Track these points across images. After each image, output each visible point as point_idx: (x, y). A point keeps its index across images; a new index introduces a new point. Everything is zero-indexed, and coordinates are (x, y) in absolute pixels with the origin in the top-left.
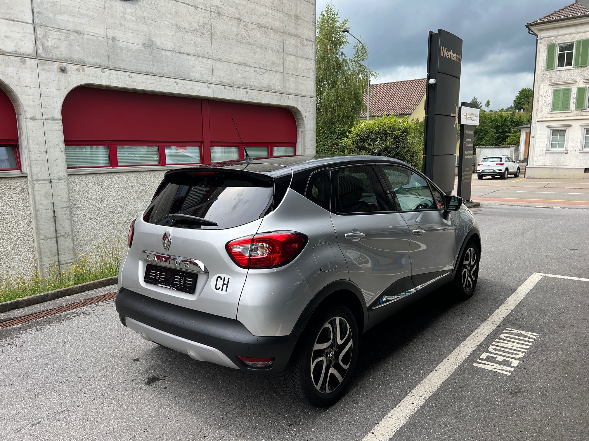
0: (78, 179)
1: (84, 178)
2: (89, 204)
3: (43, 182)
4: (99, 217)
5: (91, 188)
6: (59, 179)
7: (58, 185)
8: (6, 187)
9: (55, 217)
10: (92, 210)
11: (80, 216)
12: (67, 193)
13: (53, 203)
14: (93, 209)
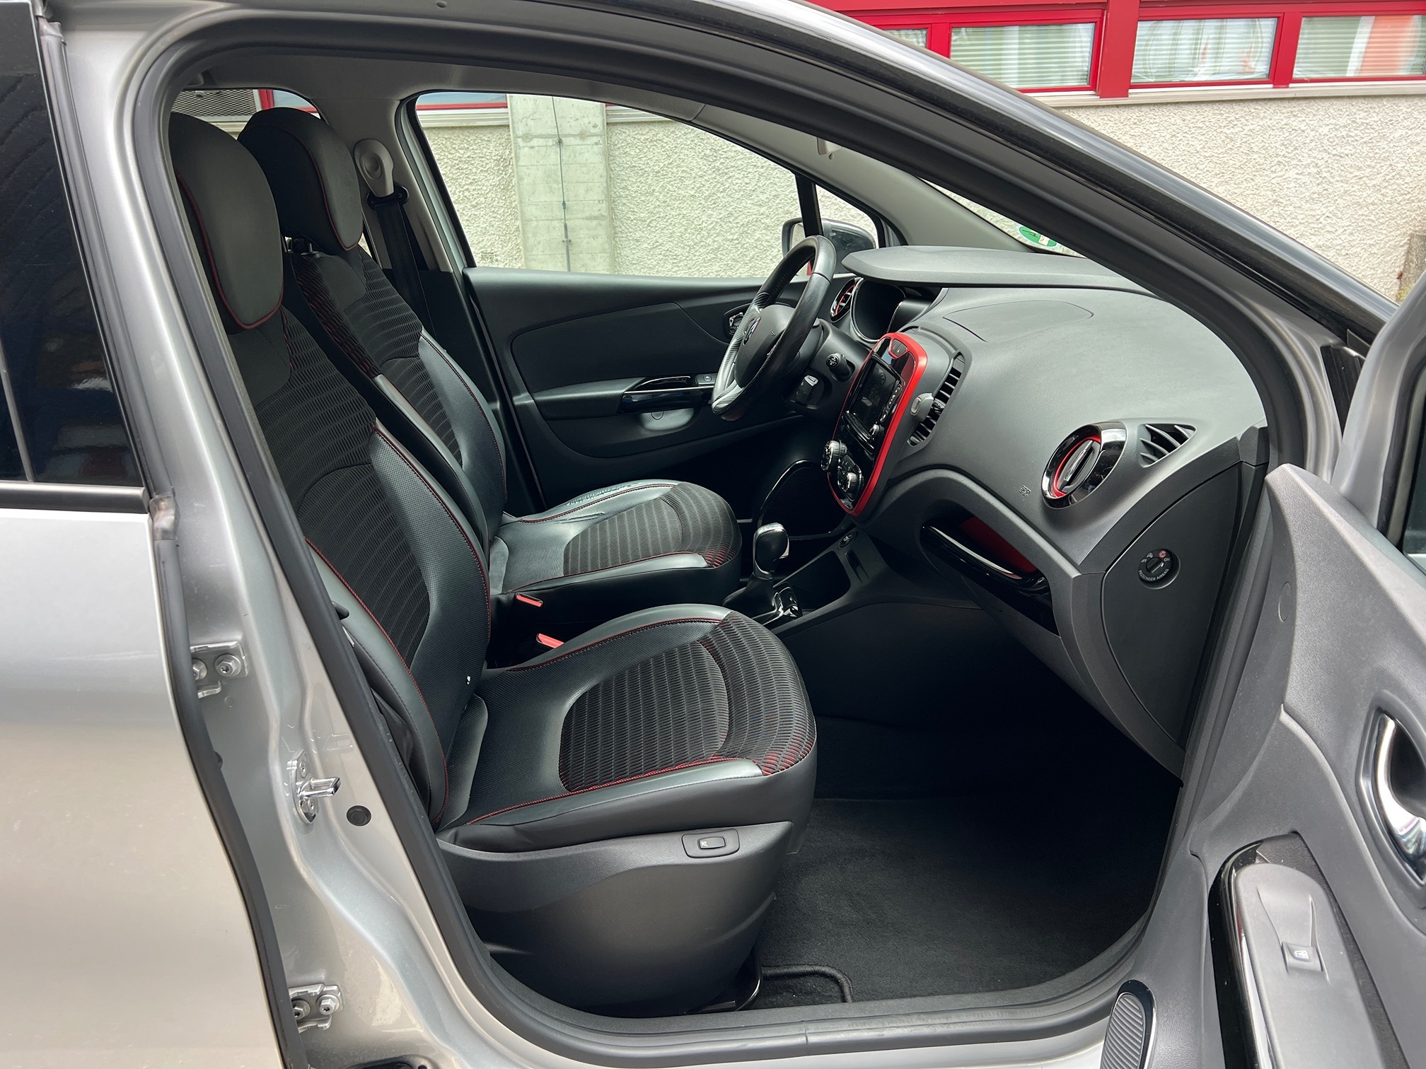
0: (643, 138)
1: (660, 135)
2: (673, 213)
3: (541, 142)
4: (697, 254)
5: (678, 166)
6: (583, 135)
7: (580, 154)
8: (462, 152)
9: (568, 243)
10: (678, 230)
11: (646, 245)
12: (601, 176)
13: (564, 204)
14: (682, 229)
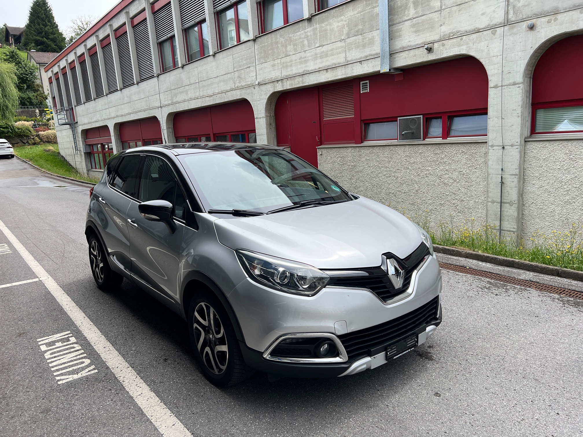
0: (540, 146)
1: (547, 145)
2: (550, 175)
3: (497, 148)
4: (559, 191)
5: (554, 157)
6: (512, 146)
7: (511, 152)
9: (502, 183)
10: (551, 182)
11: (537, 186)
12: (518, 160)
13: (502, 169)
14: (553, 181)
